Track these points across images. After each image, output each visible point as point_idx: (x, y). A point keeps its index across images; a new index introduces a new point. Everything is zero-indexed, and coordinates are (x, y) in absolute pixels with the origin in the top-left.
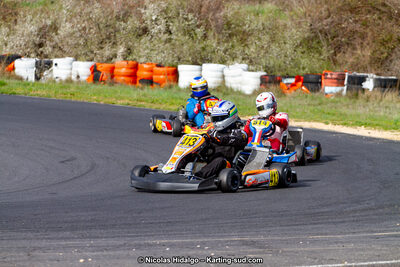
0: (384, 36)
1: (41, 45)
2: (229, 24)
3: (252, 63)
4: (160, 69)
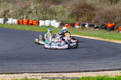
0: (90, 14)
1: (5, 15)
2: (51, 11)
3: (57, 20)
4: (35, 21)
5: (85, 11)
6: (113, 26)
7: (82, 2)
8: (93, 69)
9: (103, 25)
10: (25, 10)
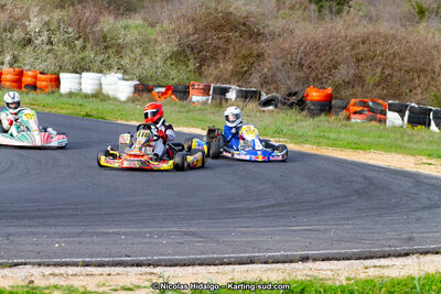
0: (244, 52)
2: (105, 38)
3: (126, 73)
4: (43, 76)
5: (228, 41)
6: (329, 98)
7: (216, 10)
8: (267, 255)
9: (290, 95)
10: (9, 35)
